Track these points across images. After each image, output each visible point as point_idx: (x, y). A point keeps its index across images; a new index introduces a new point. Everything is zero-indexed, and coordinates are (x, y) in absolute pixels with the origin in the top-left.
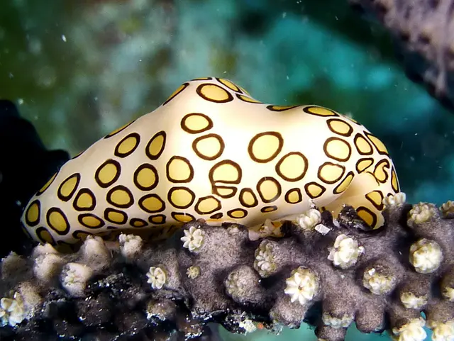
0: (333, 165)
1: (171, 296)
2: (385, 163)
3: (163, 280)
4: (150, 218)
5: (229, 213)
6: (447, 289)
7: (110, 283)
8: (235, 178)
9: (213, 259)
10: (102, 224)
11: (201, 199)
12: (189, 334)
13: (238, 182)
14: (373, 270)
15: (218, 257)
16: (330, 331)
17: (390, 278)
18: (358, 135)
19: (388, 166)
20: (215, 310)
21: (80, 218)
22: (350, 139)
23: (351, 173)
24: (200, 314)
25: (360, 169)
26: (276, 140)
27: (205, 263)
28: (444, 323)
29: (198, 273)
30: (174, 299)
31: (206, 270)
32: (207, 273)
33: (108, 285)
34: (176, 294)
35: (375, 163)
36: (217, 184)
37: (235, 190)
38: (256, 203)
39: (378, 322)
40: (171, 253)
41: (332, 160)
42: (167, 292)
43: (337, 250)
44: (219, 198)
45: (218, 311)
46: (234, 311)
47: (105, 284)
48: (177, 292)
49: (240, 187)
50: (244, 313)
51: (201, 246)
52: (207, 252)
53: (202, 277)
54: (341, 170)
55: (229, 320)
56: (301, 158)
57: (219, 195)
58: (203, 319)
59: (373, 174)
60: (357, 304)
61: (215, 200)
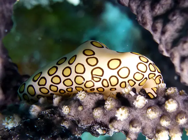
0: (139, 73)
1: (71, 119)
2: (160, 77)
3: (68, 111)
4: (67, 89)
5: (97, 89)
6: (179, 119)
7: (48, 112)
8: (101, 74)
9: (88, 104)
10: (49, 92)
11: (87, 82)
12: (77, 135)
13: (102, 76)
14: (150, 109)
15: (90, 103)
16: (132, 135)
17: (156, 113)
18: (150, 64)
19: (161, 78)
20: (88, 124)
21: (40, 89)
22: (147, 64)
23: (146, 78)
24: (82, 125)
25: (150, 78)
26: (118, 62)
27: (85, 105)
28: (176, 134)
29: (82, 109)
30: (72, 120)
31: (85, 108)
32: (86, 109)
33: (47, 113)
34: (73, 118)
35: (156, 76)
36: (94, 76)
37: (100, 79)
38: (108, 86)
39: (150, 132)
40: (73, 102)
41: (139, 71)
42: (70, 117)
43: (137, 101)
44: (94, 82)
45: (89, 125)
46: (95, 125)
47: (46, 112)
48: (74, 117)
49: (102, 78)
50: (99, 126)
51: (84, 98)
52: (86, 101)
53: (84, 111)
54: (142, 76)
55: (93, 128)
56: (128, 70)
57: (94, 80)
58: (82, 128)
59: (155, 80)
60: (143, 124)
61: (92, 83)
